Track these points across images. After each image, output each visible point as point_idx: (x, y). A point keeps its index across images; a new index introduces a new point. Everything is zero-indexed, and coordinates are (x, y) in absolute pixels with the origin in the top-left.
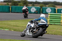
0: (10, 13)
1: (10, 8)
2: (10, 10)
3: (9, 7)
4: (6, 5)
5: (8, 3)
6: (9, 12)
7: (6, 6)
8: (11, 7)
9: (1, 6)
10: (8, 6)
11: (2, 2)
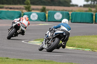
0: (94, 24)
1: (94, 17)
2: (94, 19)
3: (92, 15)
4: (86, 11)
5: (91, 9)
6: (92, 23)
7: (88, 13)
8: (94, 14)
9: (79, 13)
10: (90, 13)
11: (81, 6)
